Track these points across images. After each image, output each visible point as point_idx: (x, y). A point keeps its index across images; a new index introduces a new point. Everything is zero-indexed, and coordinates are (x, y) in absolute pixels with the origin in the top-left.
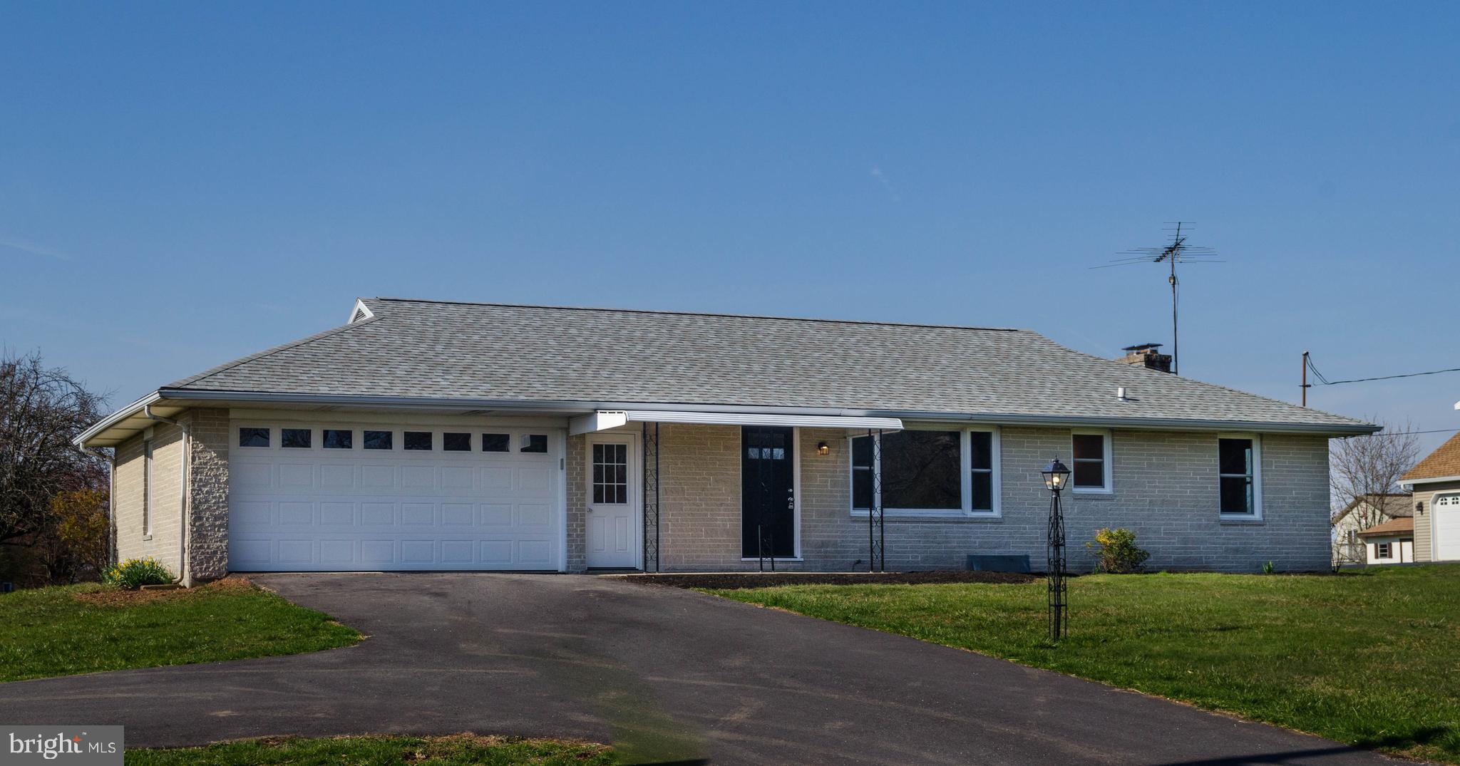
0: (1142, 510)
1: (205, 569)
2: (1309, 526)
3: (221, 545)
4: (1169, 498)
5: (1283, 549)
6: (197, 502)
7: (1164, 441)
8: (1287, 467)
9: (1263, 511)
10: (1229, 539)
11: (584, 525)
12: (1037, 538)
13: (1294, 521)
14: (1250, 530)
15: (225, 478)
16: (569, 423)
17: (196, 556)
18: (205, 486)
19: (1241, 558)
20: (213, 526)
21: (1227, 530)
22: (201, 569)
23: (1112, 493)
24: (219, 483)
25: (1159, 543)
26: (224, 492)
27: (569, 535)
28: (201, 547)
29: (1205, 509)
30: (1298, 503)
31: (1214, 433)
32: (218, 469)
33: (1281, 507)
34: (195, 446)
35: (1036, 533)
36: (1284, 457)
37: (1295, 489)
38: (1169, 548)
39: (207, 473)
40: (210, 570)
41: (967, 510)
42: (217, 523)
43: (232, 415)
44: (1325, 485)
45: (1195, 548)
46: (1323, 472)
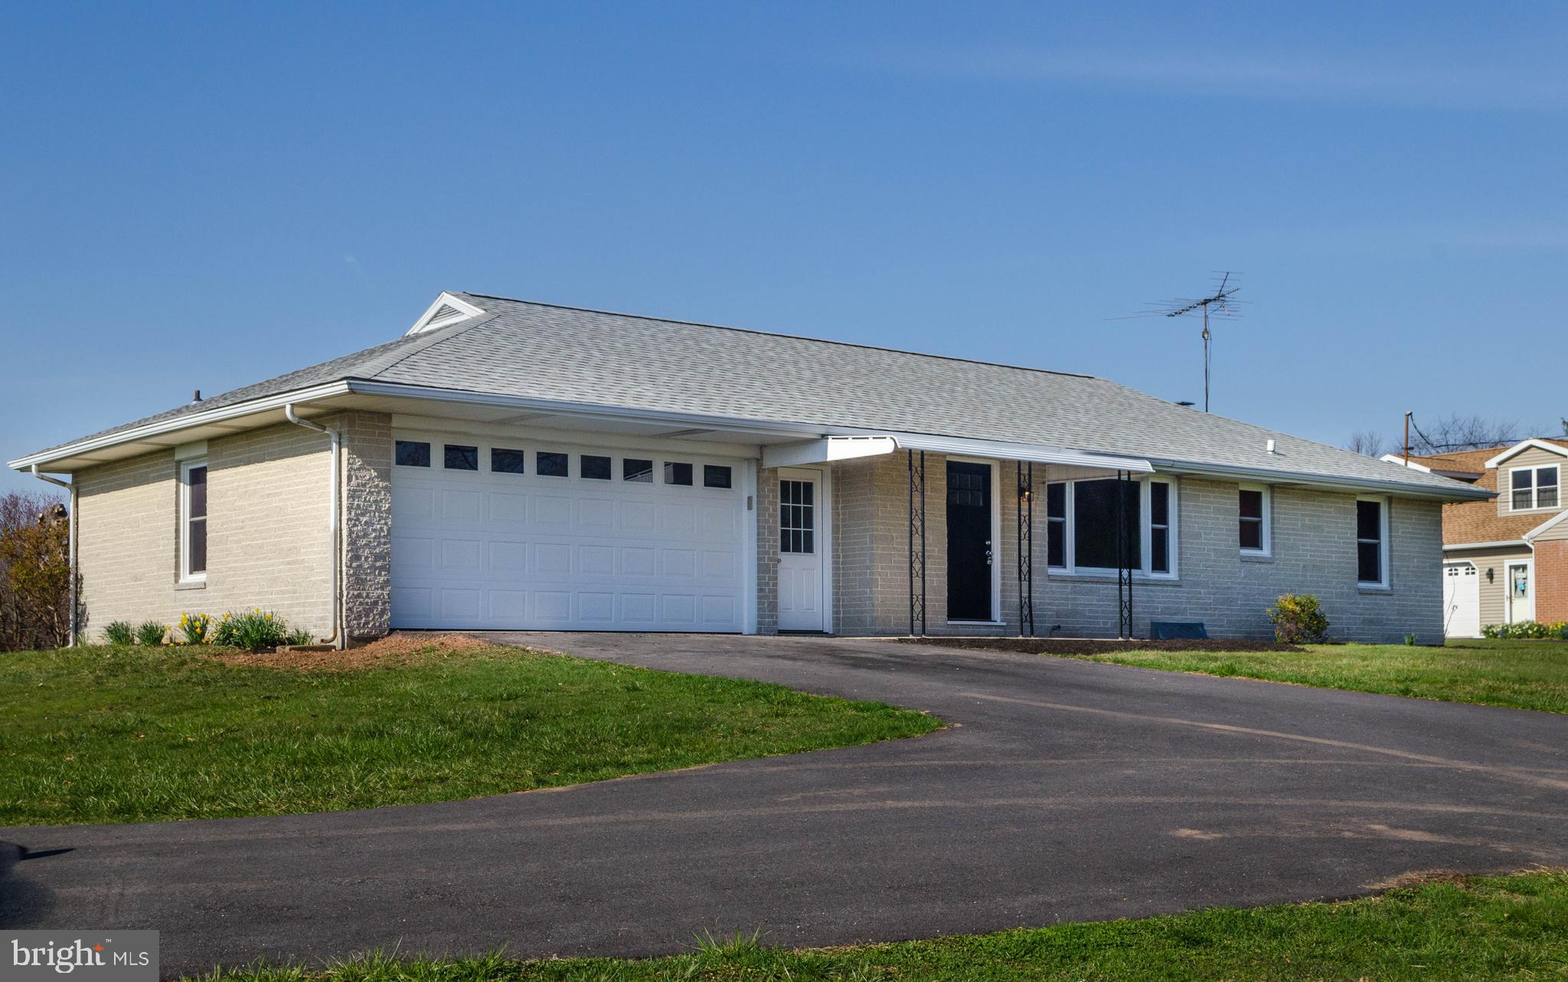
0: (1297, 576)
1: (364, 625)
2: (1426, 596)
3: (383, 594)
4: (1318, 564)
6: (354, 536)
7: (1314, 500)
8: (1410, 533)
9: (1391, 580)
10: (1365, 609)
11: (776, 579)
12: (1210, 603)
14: (1380, 600)
15: (387, 506)
16: (761, 453)
17: (353, 607)
18: (363, 515)
20: (373, 568)
21: (1364, 599)
22: (359, 624)
23: (1270, 556)
24: (380, 512)
26: (386, 524)
27: (760, 590)
28: (359, 596)
29: (1347, 575)
30: (1419, 572)
31: (1353, 494)
32: (379, 493)
34: (351, 461)
35: (1209, 598)
36: (1407, 523)
37: (1416, 557)
39: (365, 498)
40: (370, 626)
41: (1146, 571)
42: (378, 564)
43: (396, 422)
44: (1439, 554)
45: (1339, 618)
46: (1437, 540)
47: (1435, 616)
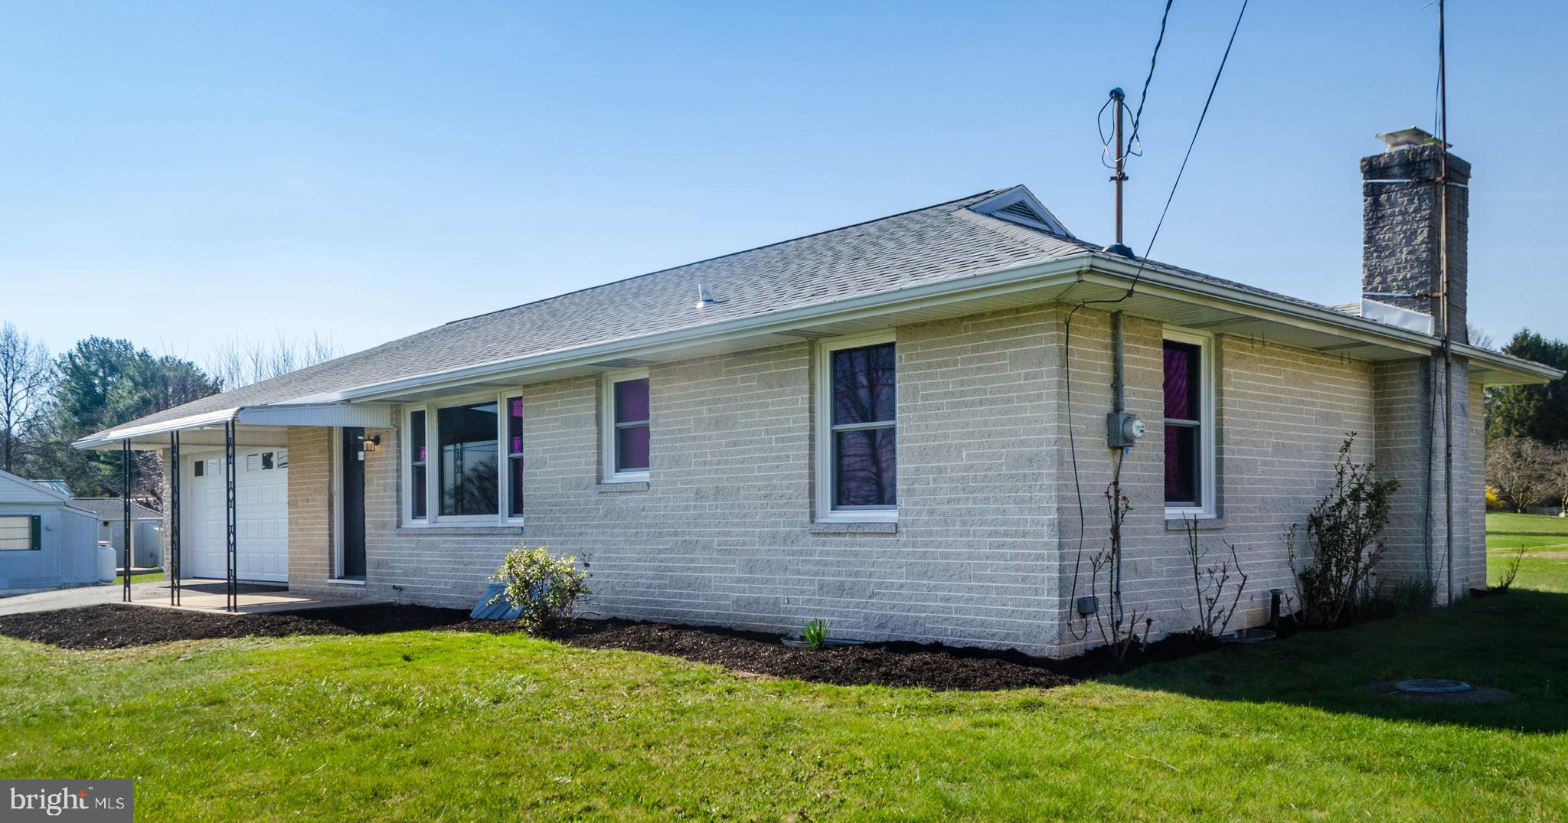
0: (687, 508)
2: (997, 533)
4: (726, 485)
5: (935, 588)
8: (952, 394)
9: (901, 502)
10: (826, 564)
13: (964, 523)
14: (868, 545)
19: (848, 605)
23: (650, 479)
29: (785, 501)
31: (798, 345)
33: (934, 492)
36: (943, 374)
37: (967, 447)
38: (726, 578)
41: (504, 516)
44: (1045, 430)
45: (767, 581)
46: (1039, 397)
47: (1024, 579)
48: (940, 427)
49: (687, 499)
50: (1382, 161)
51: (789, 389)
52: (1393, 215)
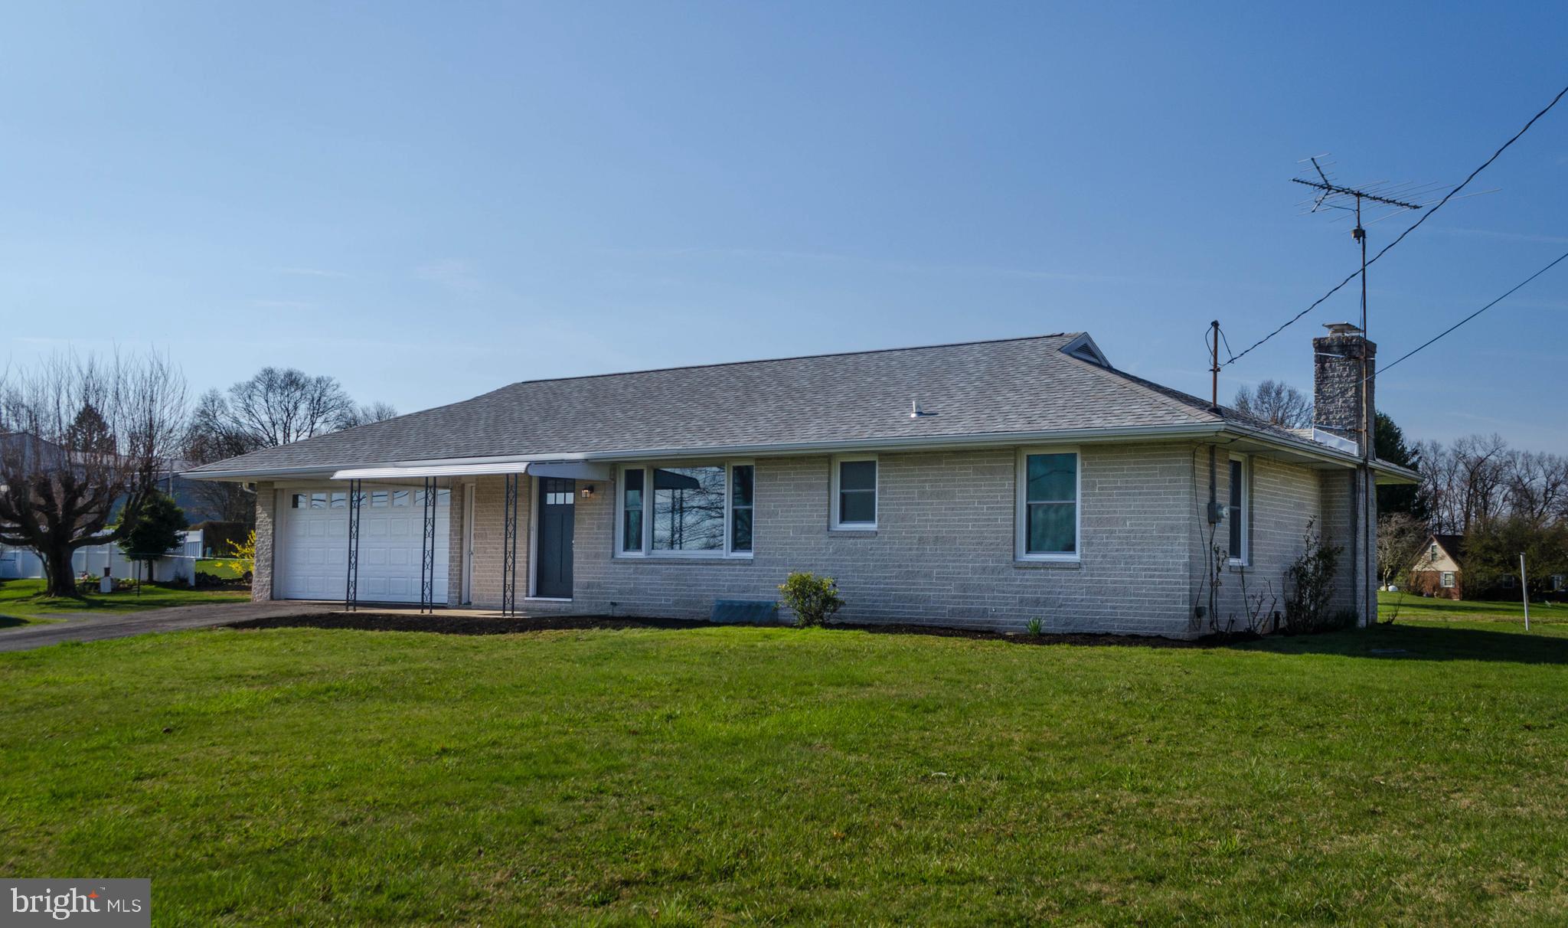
0: (910, 549)
2: (1149, 569)
3: (268, 580)
4: (944, 535)
5: (1107, 601)
6: (258, 549)
8: (1120, 488)
9: (1081, 550)
11: (460, 566)
13: (1126, 563)
14: (1055, 575)
15: (271, 532)
17: (257, 587)
18: (262, 537)
19: (1042, 612)
21: (1024, 574)
23: (876, 529)
24: (268, 535)
25: (930, 590)
26: (270, 542)
27: (450, 574)
28: (259, 581)
30: (1135, 538)
31: (1008, 450)
32: (268, 525)
33: (1107, 544)
34: (259, 509)
36: (1113, 476)
37: (1130, 519)
38: (943, 596)
39: (262, 529)
40: (263, 597)
41: (726, 550)
44: (1181, 512)
45: (978, 597)
46: (1178, 493)
47: (1167, 596)
48: (1111, 506)
49: (911, 543)
50: (1327, 342)
51: (998, 477)
52: (1333, 376)
